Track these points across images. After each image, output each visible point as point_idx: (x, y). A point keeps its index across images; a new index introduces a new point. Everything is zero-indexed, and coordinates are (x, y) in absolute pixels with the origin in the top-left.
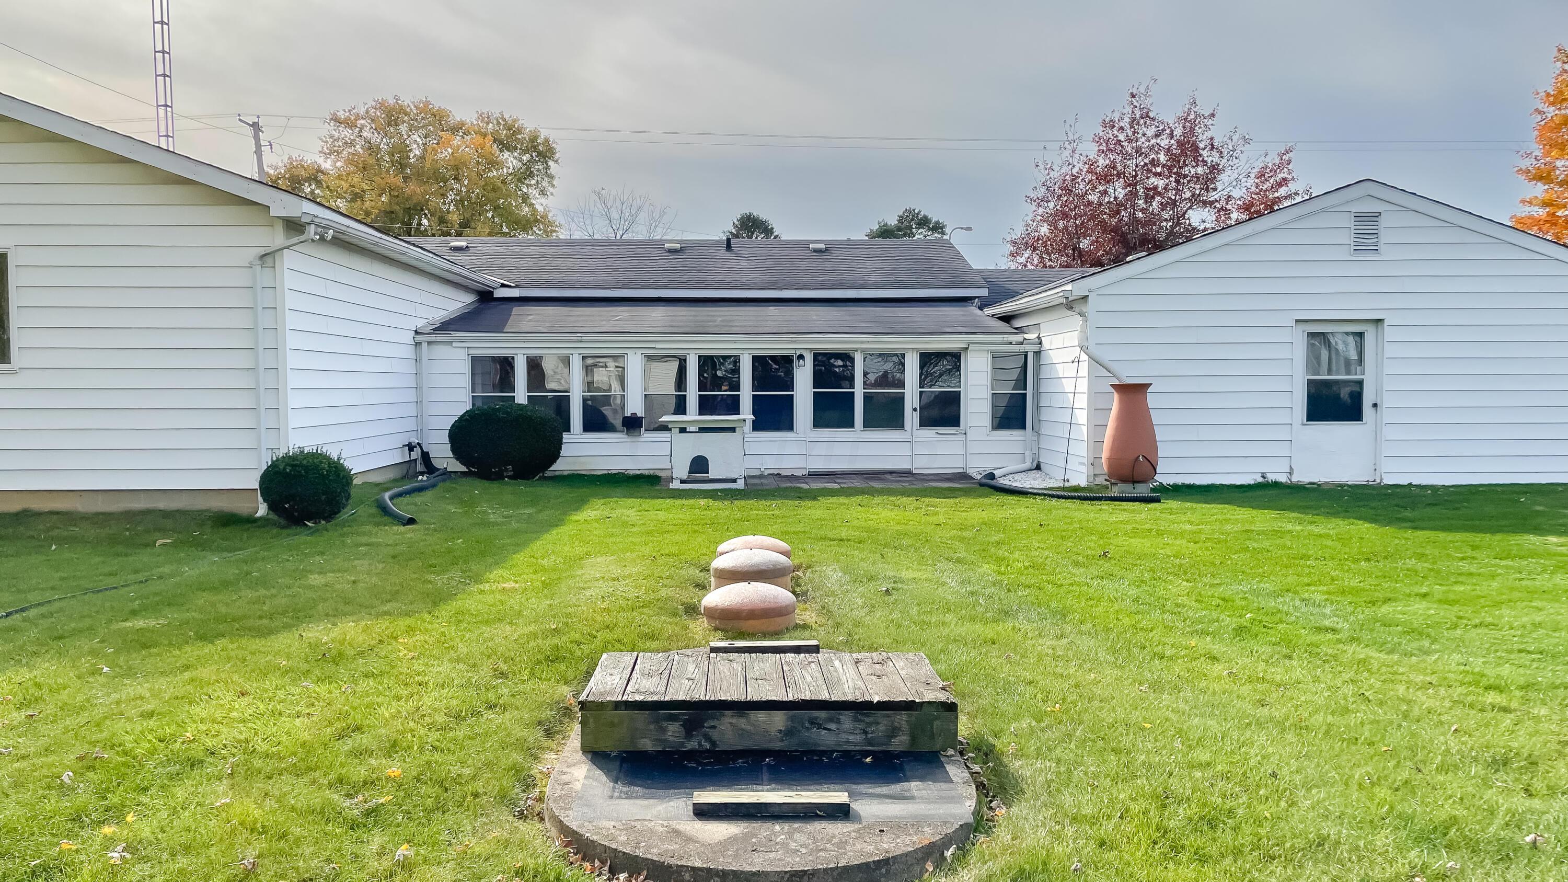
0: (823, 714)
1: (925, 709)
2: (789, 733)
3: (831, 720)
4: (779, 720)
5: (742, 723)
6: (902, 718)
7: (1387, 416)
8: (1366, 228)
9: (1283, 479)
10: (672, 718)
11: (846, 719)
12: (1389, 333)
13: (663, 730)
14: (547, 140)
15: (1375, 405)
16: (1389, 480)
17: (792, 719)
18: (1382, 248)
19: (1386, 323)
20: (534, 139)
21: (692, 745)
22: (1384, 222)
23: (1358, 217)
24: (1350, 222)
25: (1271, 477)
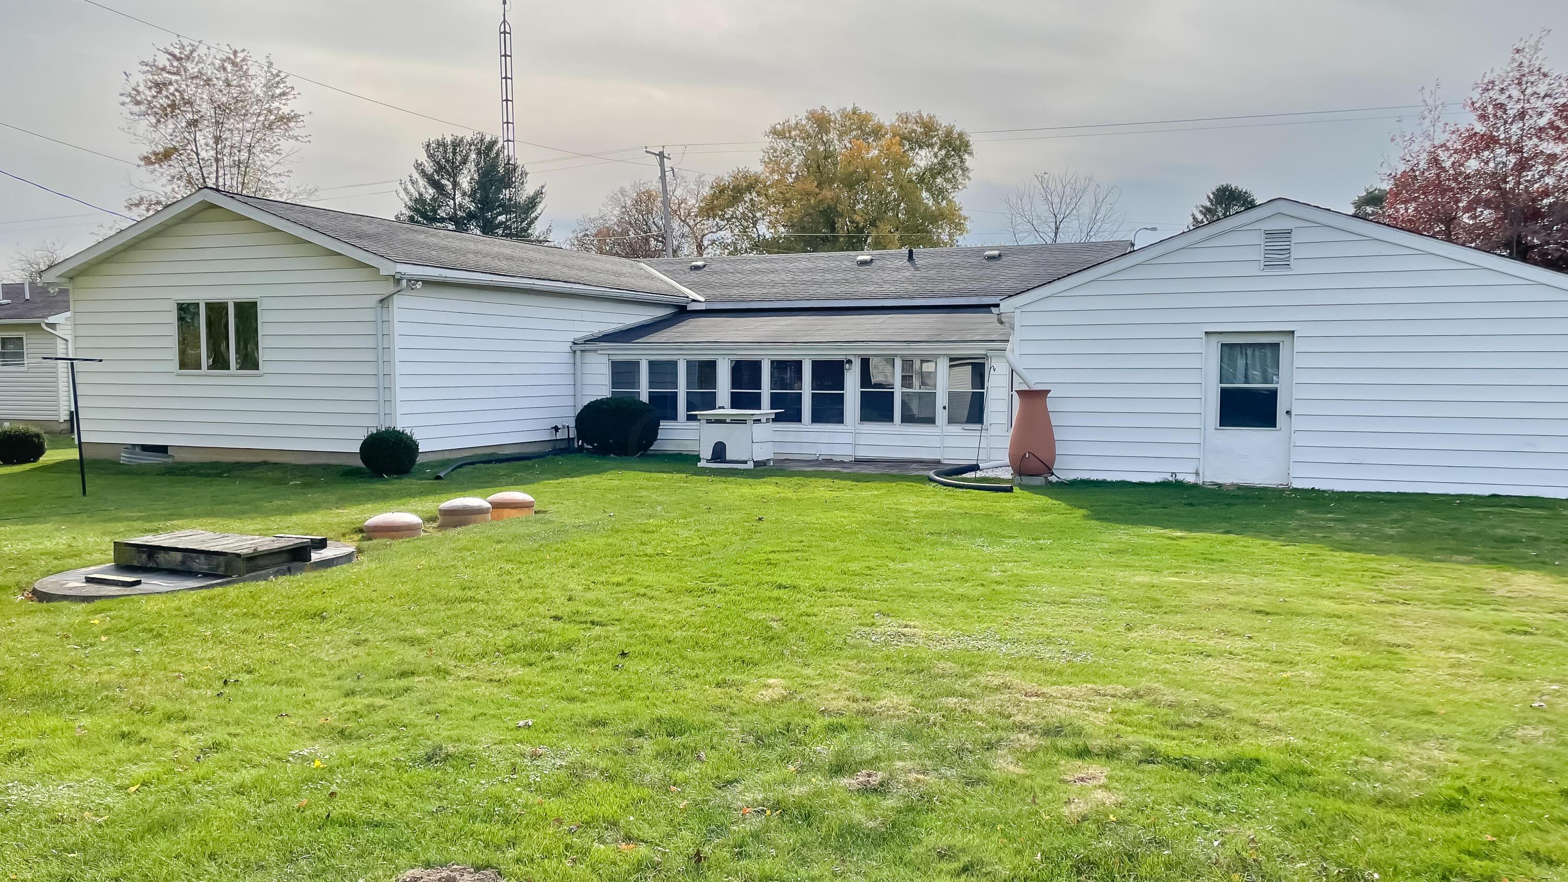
0: (194, 555)
1: (230, 556)
2: (183, 562)
3: (197, 558)
4: (179, 556)
5: (167, 556)
6: (222, 558)
7: (1297, 424)
8: (1279, 245)
9: (1191, 479)
10: (143, 552)
11: (202, 557)
12: (1299, 345)
13: (140, 557)
14: (960, 135)
15: (1288, 412)
16: (1297, 484)
17: (184, 556)
18: (1292, 262)
19: (1296, 335)
20: (949, 134)
21: (150, 565)
22: (1295, 238)
23: (1269, 233)
24: (1260, 239)
25: (1180, 477)
